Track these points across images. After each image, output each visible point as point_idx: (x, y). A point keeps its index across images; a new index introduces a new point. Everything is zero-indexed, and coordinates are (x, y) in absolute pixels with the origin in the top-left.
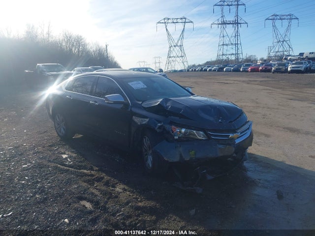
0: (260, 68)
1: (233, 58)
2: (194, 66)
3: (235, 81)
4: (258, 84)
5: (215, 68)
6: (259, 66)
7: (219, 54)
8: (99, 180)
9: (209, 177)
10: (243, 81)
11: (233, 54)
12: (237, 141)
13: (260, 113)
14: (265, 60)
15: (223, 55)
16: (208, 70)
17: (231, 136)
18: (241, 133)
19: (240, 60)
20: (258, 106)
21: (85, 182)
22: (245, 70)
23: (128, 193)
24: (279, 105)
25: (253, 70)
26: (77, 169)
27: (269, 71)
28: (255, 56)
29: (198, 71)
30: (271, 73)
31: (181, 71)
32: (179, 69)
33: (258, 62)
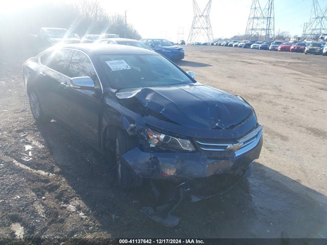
0: (292, 47)
1: (264, 34)
2: (220, 39)
3: (260, 61)
4: (285, 67)
5: (241, 43)
6: (291, 44)
7: (248, 28)
8: (52, 189)
9: (195, 199)
10: (270, 62)
11: (263, 29)
12: (238, 154)
13: (281, 105)
14: (299, 38)
15: (252, 29)
16: (234, 45)
17: (229, 146)
18: (244, 143)
19: (271, 37)
20: (280, 95)
21: (33, 190)
22: (274, 48)
23: (81, 214)
24: (306, 95)
25: (283, 49)
26: (34, 168)
27: (302, 51)
28: (288, 32)
29: (223, 45)
30: (304, 54)
31: (205, 44)
32: (203, 42)
33: (291, 39)
